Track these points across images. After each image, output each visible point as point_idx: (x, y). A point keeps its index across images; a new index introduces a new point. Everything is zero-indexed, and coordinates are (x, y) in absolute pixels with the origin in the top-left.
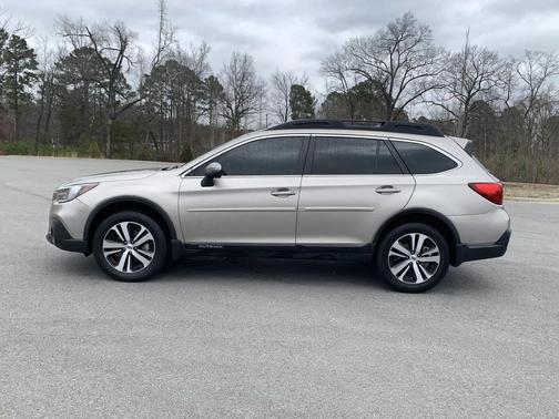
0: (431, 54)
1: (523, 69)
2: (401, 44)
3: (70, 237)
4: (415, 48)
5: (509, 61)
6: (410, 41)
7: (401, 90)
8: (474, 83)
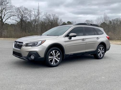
0: (11, 7)
1: (33, 13)
2: (3, 3)
3: (40, 57)
4: (7, 5)
5: (30, 11)
6: (6, 3)
7: (4, 16)
8: (23, 15)
